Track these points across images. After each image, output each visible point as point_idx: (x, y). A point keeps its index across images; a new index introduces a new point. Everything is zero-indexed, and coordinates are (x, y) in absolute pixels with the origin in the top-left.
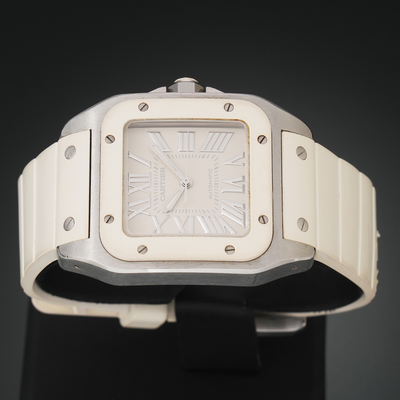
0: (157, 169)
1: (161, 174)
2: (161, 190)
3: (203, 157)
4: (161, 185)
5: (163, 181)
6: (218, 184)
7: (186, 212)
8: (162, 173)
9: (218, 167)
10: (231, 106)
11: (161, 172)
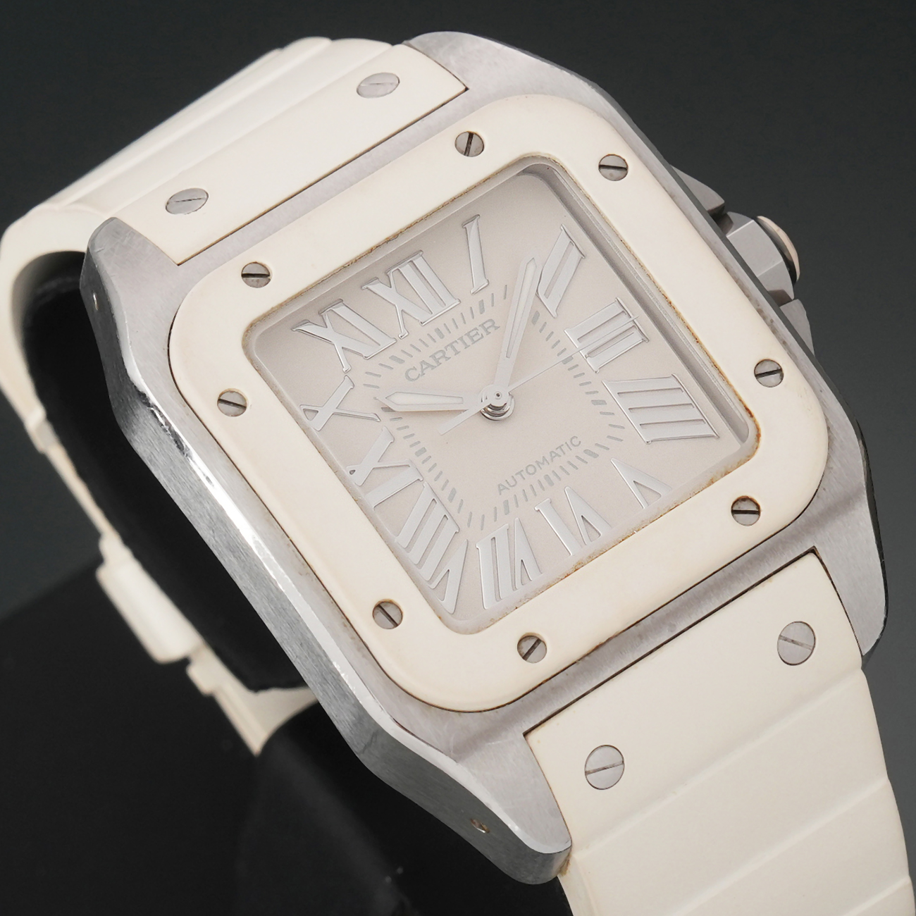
0: (482, 311)
1: (476, 329)
2: (433, 356)
3: (595, 402)
4: (446, 348)
5: (459, 346)
6: (551, 484)
7: (418, 453)
8: (480, 329)
9: (595, 456)
10: (778, 375)
11: (482, 325)
